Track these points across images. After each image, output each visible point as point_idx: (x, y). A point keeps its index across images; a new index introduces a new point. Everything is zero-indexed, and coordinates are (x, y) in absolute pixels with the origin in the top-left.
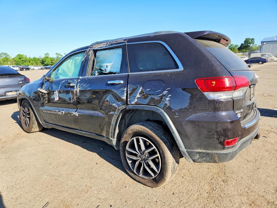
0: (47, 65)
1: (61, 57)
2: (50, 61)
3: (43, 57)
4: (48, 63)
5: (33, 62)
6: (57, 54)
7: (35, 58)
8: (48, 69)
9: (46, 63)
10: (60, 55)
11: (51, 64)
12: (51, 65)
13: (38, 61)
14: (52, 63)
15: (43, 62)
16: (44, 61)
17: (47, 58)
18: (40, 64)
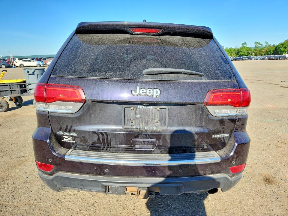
0: (242, 55)
1: (260, 46)
2: (246, 52)
3: (239, 47)
4: (244, 53)
5: (229, 52)
6: (256, 43)
7: (231, 49)
8: (237, 60)
9: (240, 53)
10: (259, 44)
11: (246, 54)
12: (247, 56)
13: (234, 52)
14: (248, 53)
15: (238, 53)
16: (239, 51)
17: (244, 47)
18: (235, 55)
